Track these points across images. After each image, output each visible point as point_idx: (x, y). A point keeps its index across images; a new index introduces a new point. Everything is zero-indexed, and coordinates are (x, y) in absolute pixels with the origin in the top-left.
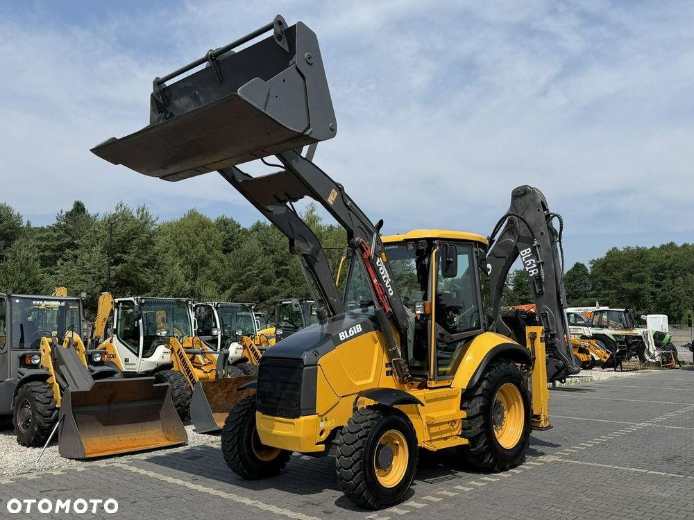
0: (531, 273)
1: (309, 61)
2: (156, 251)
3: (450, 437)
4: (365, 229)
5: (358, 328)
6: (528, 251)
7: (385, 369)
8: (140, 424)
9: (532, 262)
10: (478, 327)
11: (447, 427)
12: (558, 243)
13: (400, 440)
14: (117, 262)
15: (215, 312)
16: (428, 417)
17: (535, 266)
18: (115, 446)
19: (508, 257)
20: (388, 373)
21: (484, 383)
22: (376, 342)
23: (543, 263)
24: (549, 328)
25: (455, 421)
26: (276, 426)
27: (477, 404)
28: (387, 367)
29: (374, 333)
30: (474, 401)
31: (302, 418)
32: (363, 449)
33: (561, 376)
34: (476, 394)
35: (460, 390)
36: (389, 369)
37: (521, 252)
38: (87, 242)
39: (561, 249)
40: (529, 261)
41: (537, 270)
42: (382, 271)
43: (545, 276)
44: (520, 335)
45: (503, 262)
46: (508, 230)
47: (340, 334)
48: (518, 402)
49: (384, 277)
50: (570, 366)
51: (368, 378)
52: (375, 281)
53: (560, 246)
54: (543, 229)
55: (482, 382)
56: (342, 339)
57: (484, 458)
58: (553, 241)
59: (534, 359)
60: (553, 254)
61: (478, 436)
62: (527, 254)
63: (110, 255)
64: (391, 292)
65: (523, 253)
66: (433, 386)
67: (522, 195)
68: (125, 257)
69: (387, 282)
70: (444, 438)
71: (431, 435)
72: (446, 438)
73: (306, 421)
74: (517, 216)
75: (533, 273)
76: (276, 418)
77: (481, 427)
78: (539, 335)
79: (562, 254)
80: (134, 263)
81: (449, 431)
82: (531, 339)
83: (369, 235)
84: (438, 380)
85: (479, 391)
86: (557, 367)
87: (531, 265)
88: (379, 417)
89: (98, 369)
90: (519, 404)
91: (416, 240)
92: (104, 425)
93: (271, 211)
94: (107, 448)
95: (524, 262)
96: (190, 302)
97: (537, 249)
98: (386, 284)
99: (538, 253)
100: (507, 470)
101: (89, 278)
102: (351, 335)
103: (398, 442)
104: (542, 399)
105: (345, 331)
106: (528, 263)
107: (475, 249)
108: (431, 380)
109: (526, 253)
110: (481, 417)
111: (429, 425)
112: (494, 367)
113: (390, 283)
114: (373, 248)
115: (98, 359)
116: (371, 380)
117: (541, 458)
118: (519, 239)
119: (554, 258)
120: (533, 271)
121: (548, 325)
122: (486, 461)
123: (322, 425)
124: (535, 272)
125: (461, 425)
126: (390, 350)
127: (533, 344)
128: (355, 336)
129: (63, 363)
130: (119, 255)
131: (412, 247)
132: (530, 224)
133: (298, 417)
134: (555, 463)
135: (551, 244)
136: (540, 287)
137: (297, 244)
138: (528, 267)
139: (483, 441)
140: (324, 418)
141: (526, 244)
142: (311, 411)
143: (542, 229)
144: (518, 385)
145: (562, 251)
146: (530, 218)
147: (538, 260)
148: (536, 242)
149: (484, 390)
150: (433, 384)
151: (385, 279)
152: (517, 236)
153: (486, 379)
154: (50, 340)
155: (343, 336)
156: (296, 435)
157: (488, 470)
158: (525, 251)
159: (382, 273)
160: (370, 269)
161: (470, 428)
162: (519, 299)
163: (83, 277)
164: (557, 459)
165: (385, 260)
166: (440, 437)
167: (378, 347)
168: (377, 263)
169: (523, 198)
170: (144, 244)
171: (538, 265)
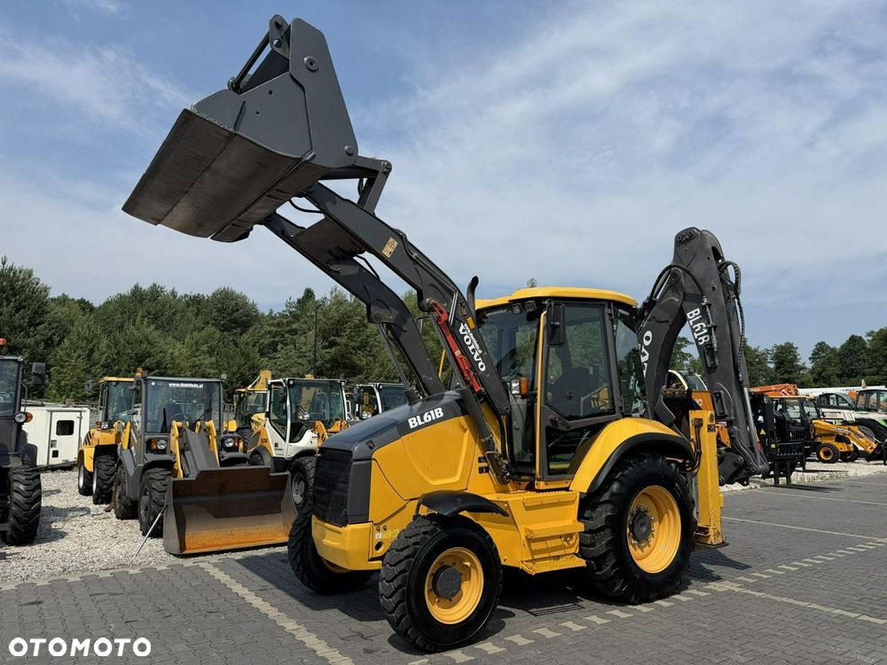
0: (701, 341)
1: (310, 67)
2: (368, 333)
3: (563, 556)
4: (440, 288)
5: (439, 413)
6: (696, 312)
7: (477, 465)
8: (257, 517)
9: (701, 326)
10: (612, 412)
11: (558, 542)
12: (736, 300)
13: (471, 561)
14: (332, 344)
15: (377, 394)
16: (527, 530)
17: (705, 331)
18: (224, 540)
19: (671, 320)
20: (481, 470)
21: (615, 487)
22: (465, 431)
23: (715, 327)
24: (724, 413)
25: (571, 535)
26: (327, 535)
27: (603, 513)
28: (480, 461)
29: (462, 419)
30: (599, 509)
31: (350, 527)
32: (408, 573)
33: (741, 476)
34: (602, 500)
35: (578, 494)
36: (484, 464)
37: (688, 315)
38: (305, 326)
39: (740, 308)
40: (698, 325)
41: (708, 336)
42: (468, 340)
43: (717, 344)
44: (679, 422)
45: (666, 328)
46: (670, 287)
47: (410, 420)
48: (673, 510)
49: (470, 348)
50: (752, 463)
51: (454, 475)
52: (458, 353)
53: (739, 304)
54: (715, 283)
55: (612, 483)
56: (412, 427)
57: (614, 585)
58: (729, 298)
59: (700, 454)
60: (728, 315)
61: (604, 556)
62: (696, 316)
63: (324, 338)
64: (482, 366)
65: (691, 315)
66: (541, 488)
67: (686, 239)
68: (338, 340)
69: (477, 354)
70: (554, 557)
71: (533, 552)
72: (558, 557)
73: (352, 530)
74: (681, 268)
75: (704, 341)
76: (327, 525)
77: (607, 545)
78: (706, 422)
79: (741, 314)
80: (346, 346)
81: (562, 547)
82: (695, 427)
83: (447, 295)
84: (550, 480)
85: (606, 497)
86: (735, 464)
87: (701, 331)
88: (433, 531)
89: (227, 455)
90: (674, 514)
91: (522, 301)
92: (216, 517)
93: (338, 272)
94: (215, 542)
95: (691, 327)
96: (343, 384)
97: (708, 309)
98: (475, 357)
99: (709, 314)
100: (652, 601)
101: (304, 361)
102: (426, 421)
103: (468, 564)
104: (711, 506)
105: (418, 417)
106: (697, 328)
107: (607, 311)
108: (539, 480)
109: (694, 315)
110: (608, 531)
111: (530, 540)
112: (630, 465)
113: (481, 355)
114: (452, 311)
115: (231, 444)
116: (457, 478)
117: (713, 586)
118: (685, 297)
119: (730, 320)
120: (703, 338)
121: (723, 409)
122: (617, 589)
123: (379, 536)
124: (706, 339)
125: (578, 541)
126: (483, 440)
127: (698, 433)
128: (433, 422)
129: (189, 449)
130: (333, 338)
131: (518, 310)
132: (698, 279)
133: (344, 524)
134: (729, 593)
135: (726, 303)
136: (713, 359)
137: (375, 311)
138: (697, 333)
139: (611, 562)
140: (382, 526)
141: (693, 304)
142: (363, 518)
143: (713, 283)
144: (671, 488)
145: (741, 311)
146: (698, 269)
147: (709, 323)
148: (705, 300)
149: (613, 494)
150: (542, 485)
151: (473, 350)
152: (682, 294)
153: (618, 480)
154: (180, 424)
155: (414, 422)
156: (342, 547)
157: (621, 601)
158: (693, 312)
159: (468, 343)
160: (450, 337)
161: (593, 545)
162: (781, 379)
163: (300, 360)
164: (735, 588)
165: (473, 326)
166: (547, 555)
167: (467, 437)
168: (461, 331)
169: (689, 244)
170: (356, 326)
171: (709, 329)
